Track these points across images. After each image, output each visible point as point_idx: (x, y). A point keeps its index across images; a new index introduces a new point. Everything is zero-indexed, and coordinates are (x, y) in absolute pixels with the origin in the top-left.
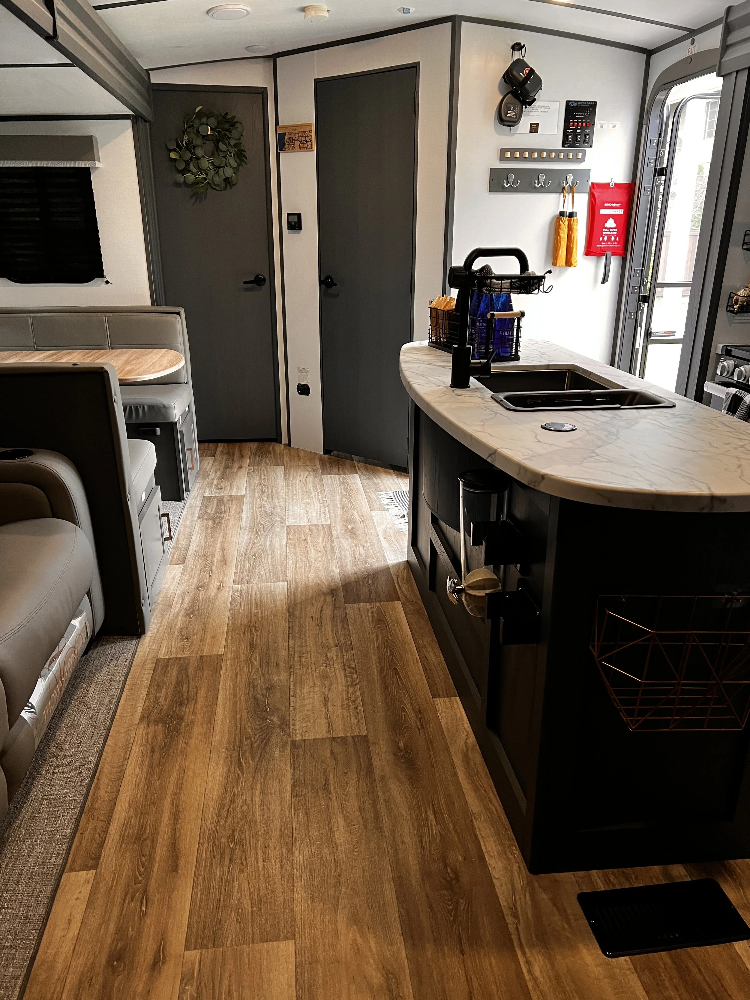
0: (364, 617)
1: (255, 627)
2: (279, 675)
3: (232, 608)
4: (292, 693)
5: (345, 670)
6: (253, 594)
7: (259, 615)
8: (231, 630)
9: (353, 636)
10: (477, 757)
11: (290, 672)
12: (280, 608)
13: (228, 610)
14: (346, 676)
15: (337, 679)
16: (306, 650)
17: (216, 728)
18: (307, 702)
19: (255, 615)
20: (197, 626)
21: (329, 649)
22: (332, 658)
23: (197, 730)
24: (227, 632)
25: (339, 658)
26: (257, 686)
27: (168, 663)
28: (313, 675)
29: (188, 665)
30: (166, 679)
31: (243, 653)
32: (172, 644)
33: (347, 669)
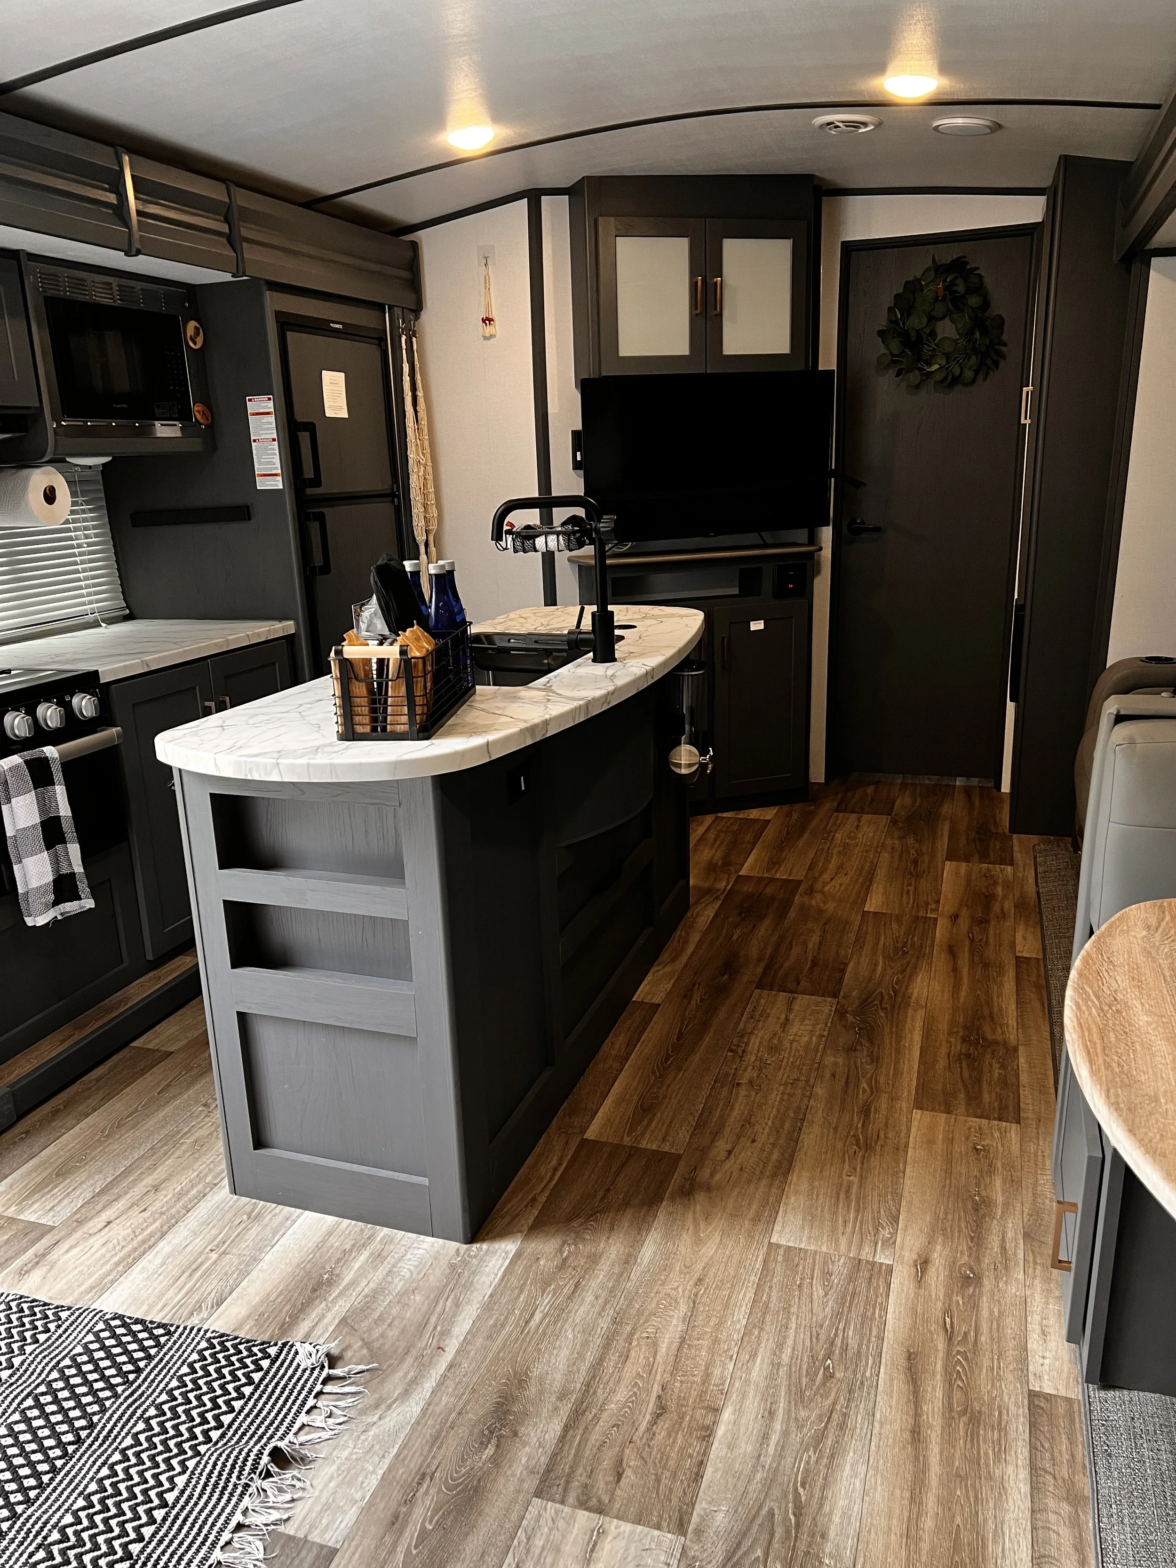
0: (667, 1121)
1: (858, 1144)
2: (835, 1064)
3: (898, 1197)
4: (824, 1039)
5: (744, 1051)
6: (849, 1230)
7: (847, 1167)
8: (901, 1149)
9: (705, 1093)
10: (665, 956)
11: (819, 1063)
12: (805, 1174)
13: (906, 1194)
14: (747, 1044)
15: (760, 1043)
16: (786, 1089)
17: (922, 1024)
18: (809, 1028)
19: (855, 1169)
20: (963, 1171)
21: (751, 1082)
22: (753, 1068)
23: (943, 1026)
24: (907, 1145)
25: (743, 1068)
26: (868, 1056)
27: (1000, 1114)
28: (789, 1054)
29: (968, 1105)
30: (998, 1090)
31: (883, 1103)
32: (1002, 1145)
33: (740, 1052)
